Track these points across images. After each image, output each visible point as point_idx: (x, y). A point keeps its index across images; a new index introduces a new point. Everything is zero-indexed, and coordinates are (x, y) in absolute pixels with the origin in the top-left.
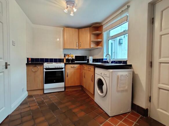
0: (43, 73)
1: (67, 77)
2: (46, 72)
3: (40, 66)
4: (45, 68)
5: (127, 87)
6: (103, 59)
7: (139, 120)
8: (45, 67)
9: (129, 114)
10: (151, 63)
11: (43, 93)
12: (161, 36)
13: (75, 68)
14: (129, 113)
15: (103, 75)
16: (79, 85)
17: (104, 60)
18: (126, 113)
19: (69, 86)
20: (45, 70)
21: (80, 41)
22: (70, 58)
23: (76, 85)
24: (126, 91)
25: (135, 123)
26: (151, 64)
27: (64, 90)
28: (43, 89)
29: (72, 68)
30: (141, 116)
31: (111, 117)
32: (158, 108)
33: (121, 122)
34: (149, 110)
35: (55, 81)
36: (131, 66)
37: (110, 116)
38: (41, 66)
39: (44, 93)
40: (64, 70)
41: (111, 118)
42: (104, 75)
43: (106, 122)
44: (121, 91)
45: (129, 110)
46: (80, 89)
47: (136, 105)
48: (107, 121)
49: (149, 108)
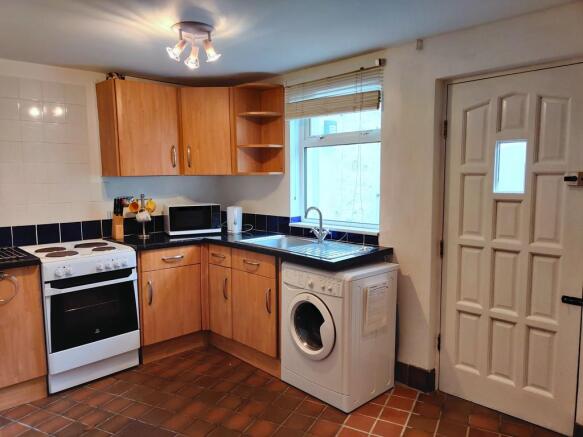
0: (38, 304)
1: (150, 303)
2: (54, 298)
3: (24, 274)
4: (53, 279)
5: (384, 320)
6: (287, 219)
7: (417, 403)
8: (48, 276)
9: (390, 395)
10: (442, 244)
11: (45, 395)
12: (464, 175)
13: (177, 265)
14: (389, 390)
15: (317, 289)
16: (196, 330)
17: (291, 224)
18: (383, 394)
19: (159, 339)
20: (49, 291)
21: (188, 140)
22: (143, 216)
23: (186, 333)
24: (384, 330)
25: (410, 413)
26: (441, 248)
27: (136, 362)
28: (45, 378)
29: (169, 266)
30: (419, 392)
31: (347, 414)
32: (457, 363)
33: (378, 419)
34: (437, 372)
35: (97, 331)
36: (390, 251)
37: (346, 411)
38: (29, 273)
39: (50, 395)
40: (133, 277)
41: (349, 416)
42: (321, 291)
43: (341, 429)
44: (372, 333)
45: (390, 383)
46: (201, 344)
47: (406, 365)
48: (344, 426)
49: (436, 369)
